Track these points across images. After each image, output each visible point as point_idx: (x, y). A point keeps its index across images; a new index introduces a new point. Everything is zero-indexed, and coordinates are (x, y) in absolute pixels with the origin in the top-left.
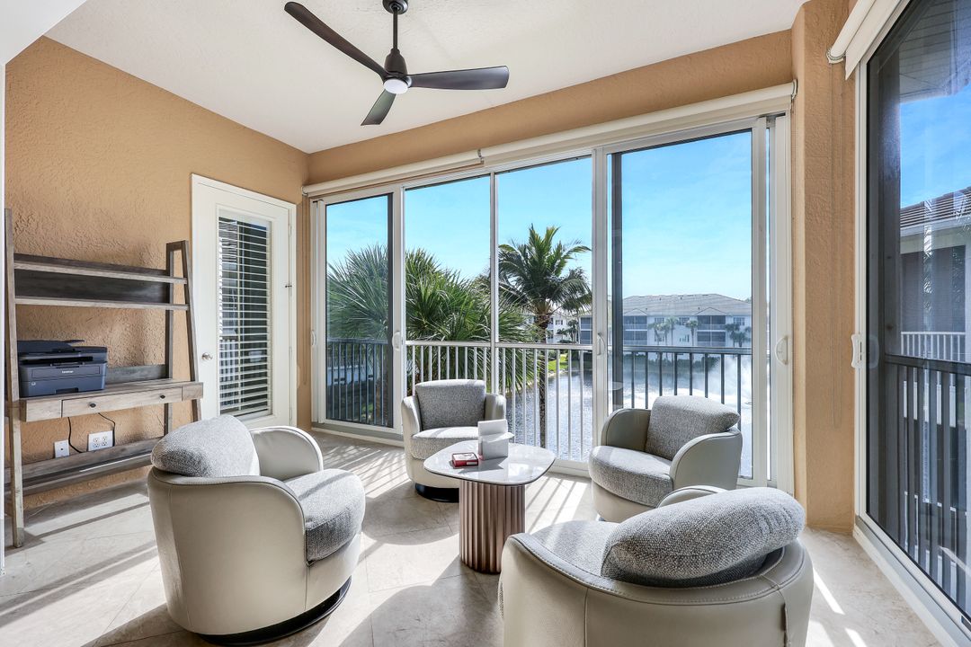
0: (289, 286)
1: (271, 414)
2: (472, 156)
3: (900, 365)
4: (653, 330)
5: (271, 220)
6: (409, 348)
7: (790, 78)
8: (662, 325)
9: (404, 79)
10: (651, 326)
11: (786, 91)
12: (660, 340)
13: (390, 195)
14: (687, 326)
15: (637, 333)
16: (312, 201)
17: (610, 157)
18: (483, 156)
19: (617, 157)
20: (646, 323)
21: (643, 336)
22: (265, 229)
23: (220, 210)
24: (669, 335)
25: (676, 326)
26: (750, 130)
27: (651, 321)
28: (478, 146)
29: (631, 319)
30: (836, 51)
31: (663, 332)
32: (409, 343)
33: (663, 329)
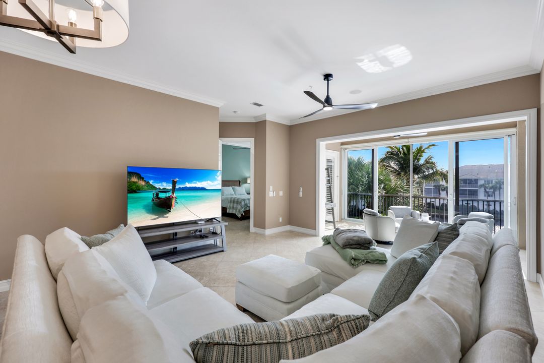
2: (406, 140)
4: (483, 189)
8: (491, 185)
10: (481, 186)
11: (513, 130)
12: (489, 196)
15: (470, 191)
18: (409, 140)
20: (477, 184)
21: (474, 193)
26: (503, 138)
27: (481, 182)
29: (465, 181)
31: (492, 190)
33: (491, 188)
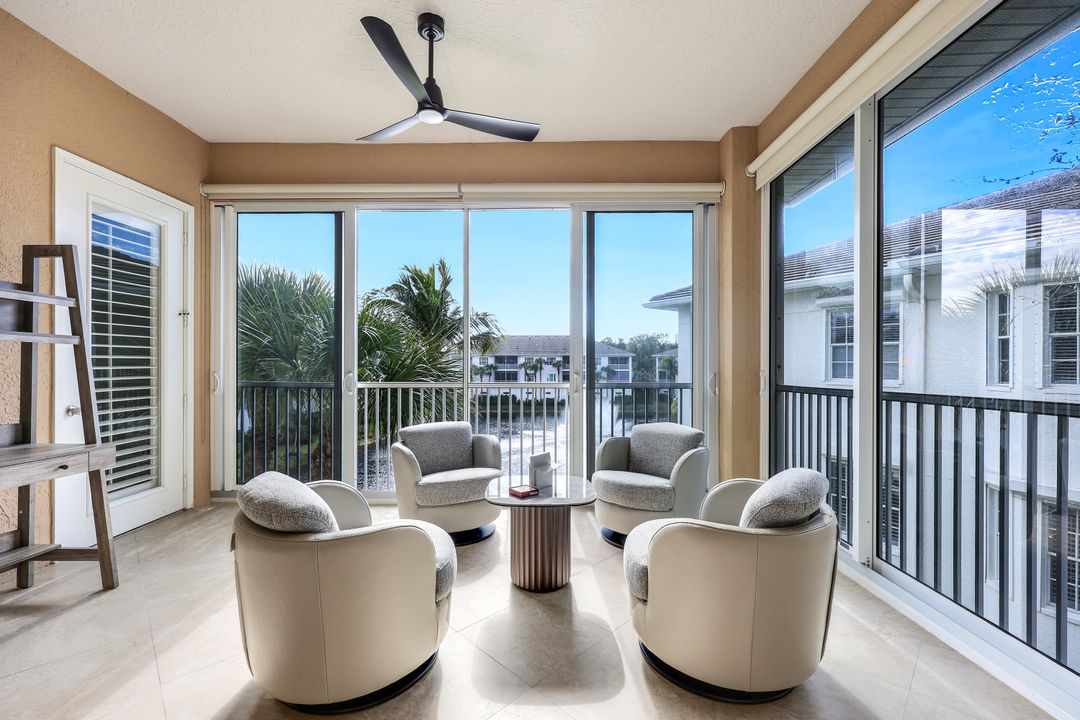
0: (184, 314)
1: (158, 484)
2: (452, 189)
3: (787, 392)
4: (523, 369)
5: (162, 224)
6: (361, 391)
7: (718, 179)
8: (531, 364)
9: (442, 111)
10: (521, 366)
11: (716, 188)
12: (530, 379)
13: (338, 215)
14: (554, 365)
15: (509, 373)
16: (213, 204)
17: (585, 214)
18: (462, 190)
19: (591, 215)
20: (517, 362)
21: (514, 376)
22: (148, 234)
23: (93, 203)
24: (538, 373)
25: (544, 366)
26: (692, 212)
27: (521, 361)
28: (459, 181)
29: (502, 359)
30: (752, 168)
31: (533, 372)
32: (361, 385)
33: (532, 369)
